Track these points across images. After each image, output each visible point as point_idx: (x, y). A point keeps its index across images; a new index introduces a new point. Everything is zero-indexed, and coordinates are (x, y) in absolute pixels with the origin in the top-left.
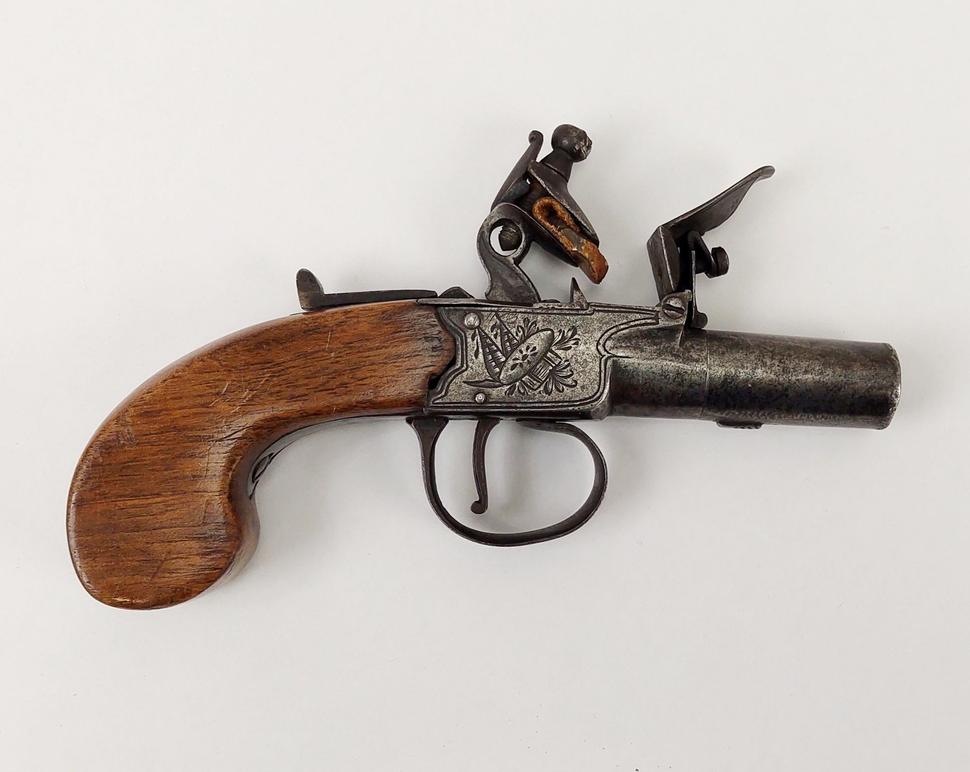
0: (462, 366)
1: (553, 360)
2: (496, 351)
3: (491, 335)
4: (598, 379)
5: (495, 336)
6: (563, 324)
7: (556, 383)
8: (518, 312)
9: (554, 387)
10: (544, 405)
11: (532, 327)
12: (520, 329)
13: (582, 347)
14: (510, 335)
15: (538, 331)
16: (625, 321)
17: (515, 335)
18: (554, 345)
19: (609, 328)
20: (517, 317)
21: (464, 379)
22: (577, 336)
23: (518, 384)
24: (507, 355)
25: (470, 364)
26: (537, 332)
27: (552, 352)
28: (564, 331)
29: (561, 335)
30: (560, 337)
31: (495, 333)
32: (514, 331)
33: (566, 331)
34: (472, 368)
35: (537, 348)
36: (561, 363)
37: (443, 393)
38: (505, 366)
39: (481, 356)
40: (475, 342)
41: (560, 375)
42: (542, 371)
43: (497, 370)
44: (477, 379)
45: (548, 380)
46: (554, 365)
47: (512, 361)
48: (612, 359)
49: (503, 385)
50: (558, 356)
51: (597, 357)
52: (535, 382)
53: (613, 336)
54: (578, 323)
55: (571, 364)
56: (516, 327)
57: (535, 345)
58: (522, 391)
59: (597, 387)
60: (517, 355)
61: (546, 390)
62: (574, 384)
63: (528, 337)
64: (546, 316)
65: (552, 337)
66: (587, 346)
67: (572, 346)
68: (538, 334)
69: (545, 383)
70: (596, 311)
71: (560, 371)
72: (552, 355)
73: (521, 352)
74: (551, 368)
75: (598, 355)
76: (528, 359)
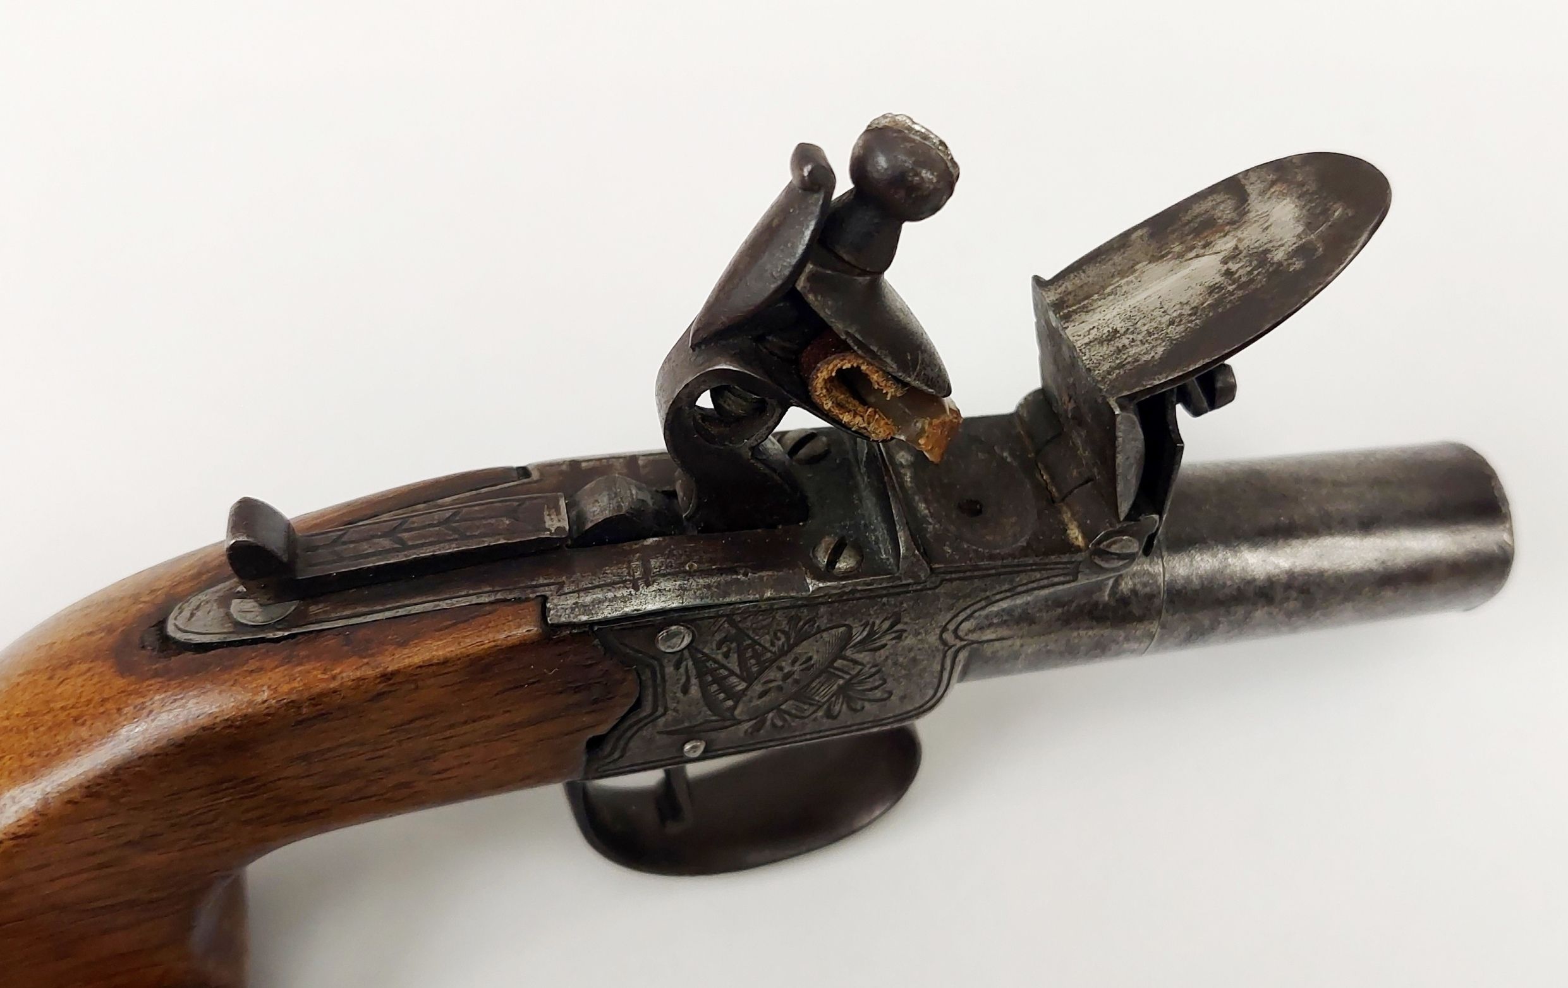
0: (655, 709)
1: (846, 669)
2: (726, 677)
3: (718, 654)
4: (936, 681)
5: (726, 655)
6: (872, 612)
7: (849, 700)
8: (777, 609)
9: (844, 706)
10: (821, 734)
11: (806, 627)
12: (779, 634)
13: (909, 641)
14: (757, 647)
15: (820, 631)
16: (1006, 587)
17: (768, 645)
18: (851, 647)
19: (970, 603)
20: (774, 618)
21: (658, 729)
22: (899, 627)
23: (771, 715)
24: (750, 679)
25: (672, 705)
26: (814, 634)
27: (845, 658)
28: (874, 623)
29: (868, 629)
30: (865, 633)
31: (725, 649)
32: (766, 640)
33: (878, 622)
34: (675, 710)
35: (815, 657)
36: (863, 671)
37: (616, 755)
38: (746, 695)
39: (695, 690)
40: (682, 670)
41: (861, 688)
42: (821, 690)
43: (730, 703)
44: (686, 724)
45: (833, 699)
46: (848, 677)
47: (760, 685)
48: (968, 648)
49: (740, 722)
50: (855, 662)
51: (938, 650)
52: (806, 707)
53: (977, 614)
54: (905, 605)
55: (883, 669)
56: (772, 633)
57: (810, 654)
58: (780, 723)
59: (931, 692)
60: (772, 674)
61: (829, 715)
62: (886, 695)
63: (796, 644)
64: (837, 604)
65: (849, 636)
66: (919, 637)
67: (889, 643)
68: (818, 636)
69: (827, 704)
70: (946, 580)
71: (861, 682)
72: (845, 662)
73: (781, 669)
74: (841, 682)
75: (941, 647)
76: (796, 676)
